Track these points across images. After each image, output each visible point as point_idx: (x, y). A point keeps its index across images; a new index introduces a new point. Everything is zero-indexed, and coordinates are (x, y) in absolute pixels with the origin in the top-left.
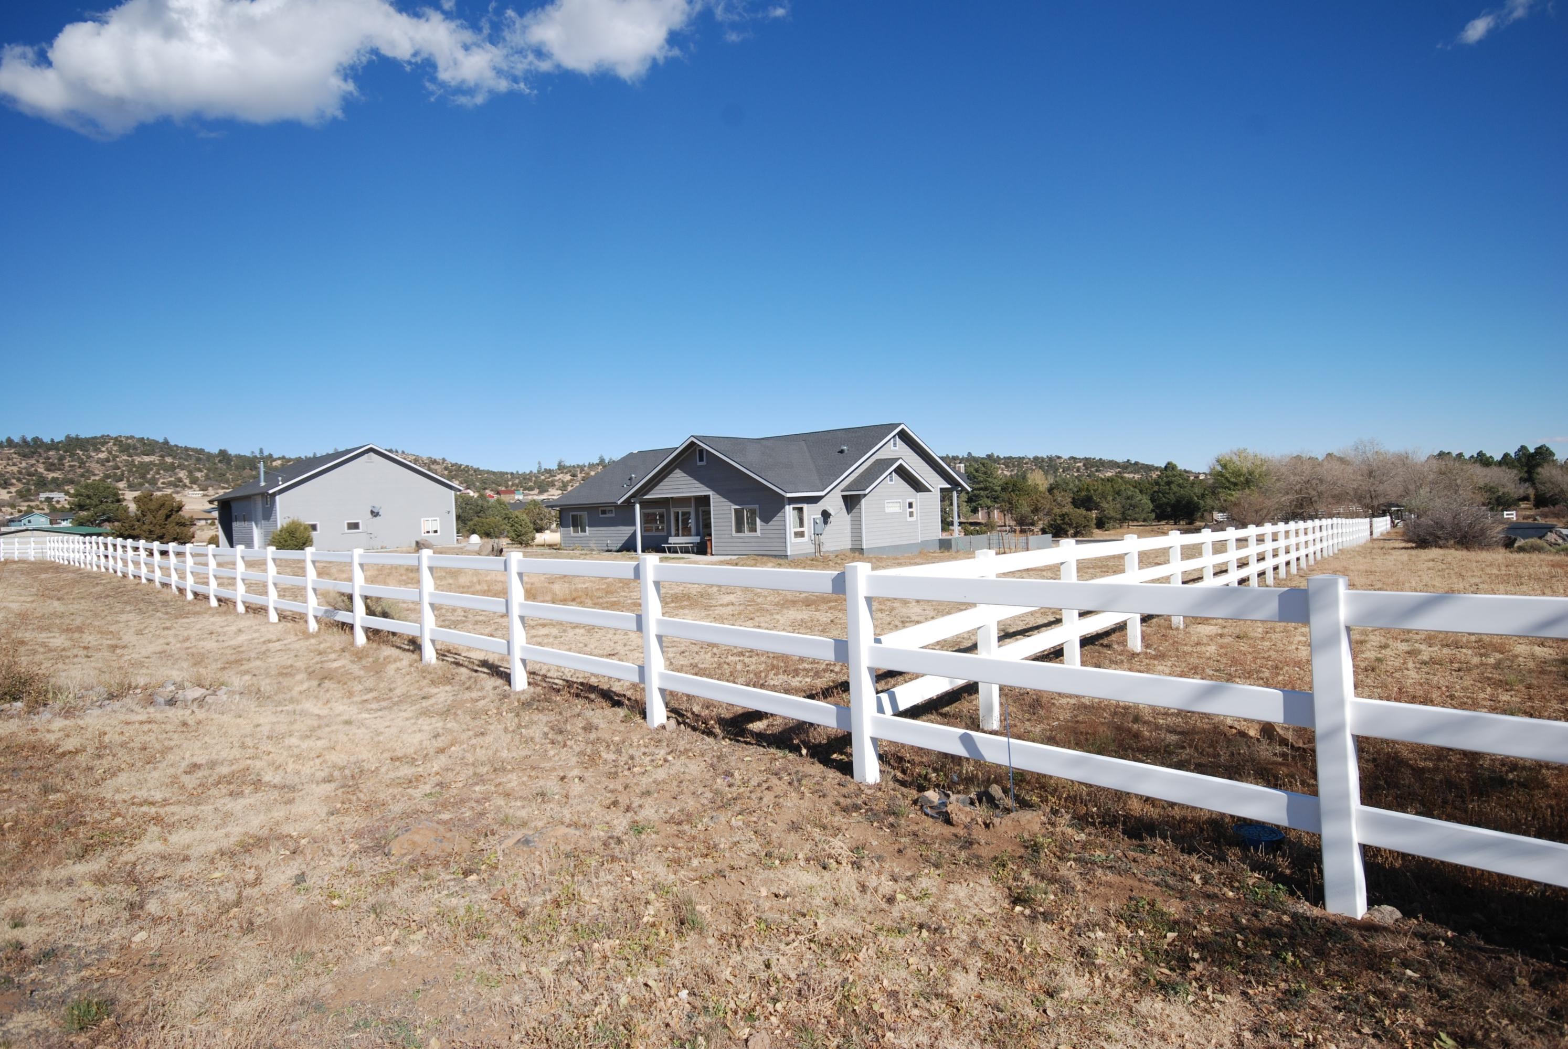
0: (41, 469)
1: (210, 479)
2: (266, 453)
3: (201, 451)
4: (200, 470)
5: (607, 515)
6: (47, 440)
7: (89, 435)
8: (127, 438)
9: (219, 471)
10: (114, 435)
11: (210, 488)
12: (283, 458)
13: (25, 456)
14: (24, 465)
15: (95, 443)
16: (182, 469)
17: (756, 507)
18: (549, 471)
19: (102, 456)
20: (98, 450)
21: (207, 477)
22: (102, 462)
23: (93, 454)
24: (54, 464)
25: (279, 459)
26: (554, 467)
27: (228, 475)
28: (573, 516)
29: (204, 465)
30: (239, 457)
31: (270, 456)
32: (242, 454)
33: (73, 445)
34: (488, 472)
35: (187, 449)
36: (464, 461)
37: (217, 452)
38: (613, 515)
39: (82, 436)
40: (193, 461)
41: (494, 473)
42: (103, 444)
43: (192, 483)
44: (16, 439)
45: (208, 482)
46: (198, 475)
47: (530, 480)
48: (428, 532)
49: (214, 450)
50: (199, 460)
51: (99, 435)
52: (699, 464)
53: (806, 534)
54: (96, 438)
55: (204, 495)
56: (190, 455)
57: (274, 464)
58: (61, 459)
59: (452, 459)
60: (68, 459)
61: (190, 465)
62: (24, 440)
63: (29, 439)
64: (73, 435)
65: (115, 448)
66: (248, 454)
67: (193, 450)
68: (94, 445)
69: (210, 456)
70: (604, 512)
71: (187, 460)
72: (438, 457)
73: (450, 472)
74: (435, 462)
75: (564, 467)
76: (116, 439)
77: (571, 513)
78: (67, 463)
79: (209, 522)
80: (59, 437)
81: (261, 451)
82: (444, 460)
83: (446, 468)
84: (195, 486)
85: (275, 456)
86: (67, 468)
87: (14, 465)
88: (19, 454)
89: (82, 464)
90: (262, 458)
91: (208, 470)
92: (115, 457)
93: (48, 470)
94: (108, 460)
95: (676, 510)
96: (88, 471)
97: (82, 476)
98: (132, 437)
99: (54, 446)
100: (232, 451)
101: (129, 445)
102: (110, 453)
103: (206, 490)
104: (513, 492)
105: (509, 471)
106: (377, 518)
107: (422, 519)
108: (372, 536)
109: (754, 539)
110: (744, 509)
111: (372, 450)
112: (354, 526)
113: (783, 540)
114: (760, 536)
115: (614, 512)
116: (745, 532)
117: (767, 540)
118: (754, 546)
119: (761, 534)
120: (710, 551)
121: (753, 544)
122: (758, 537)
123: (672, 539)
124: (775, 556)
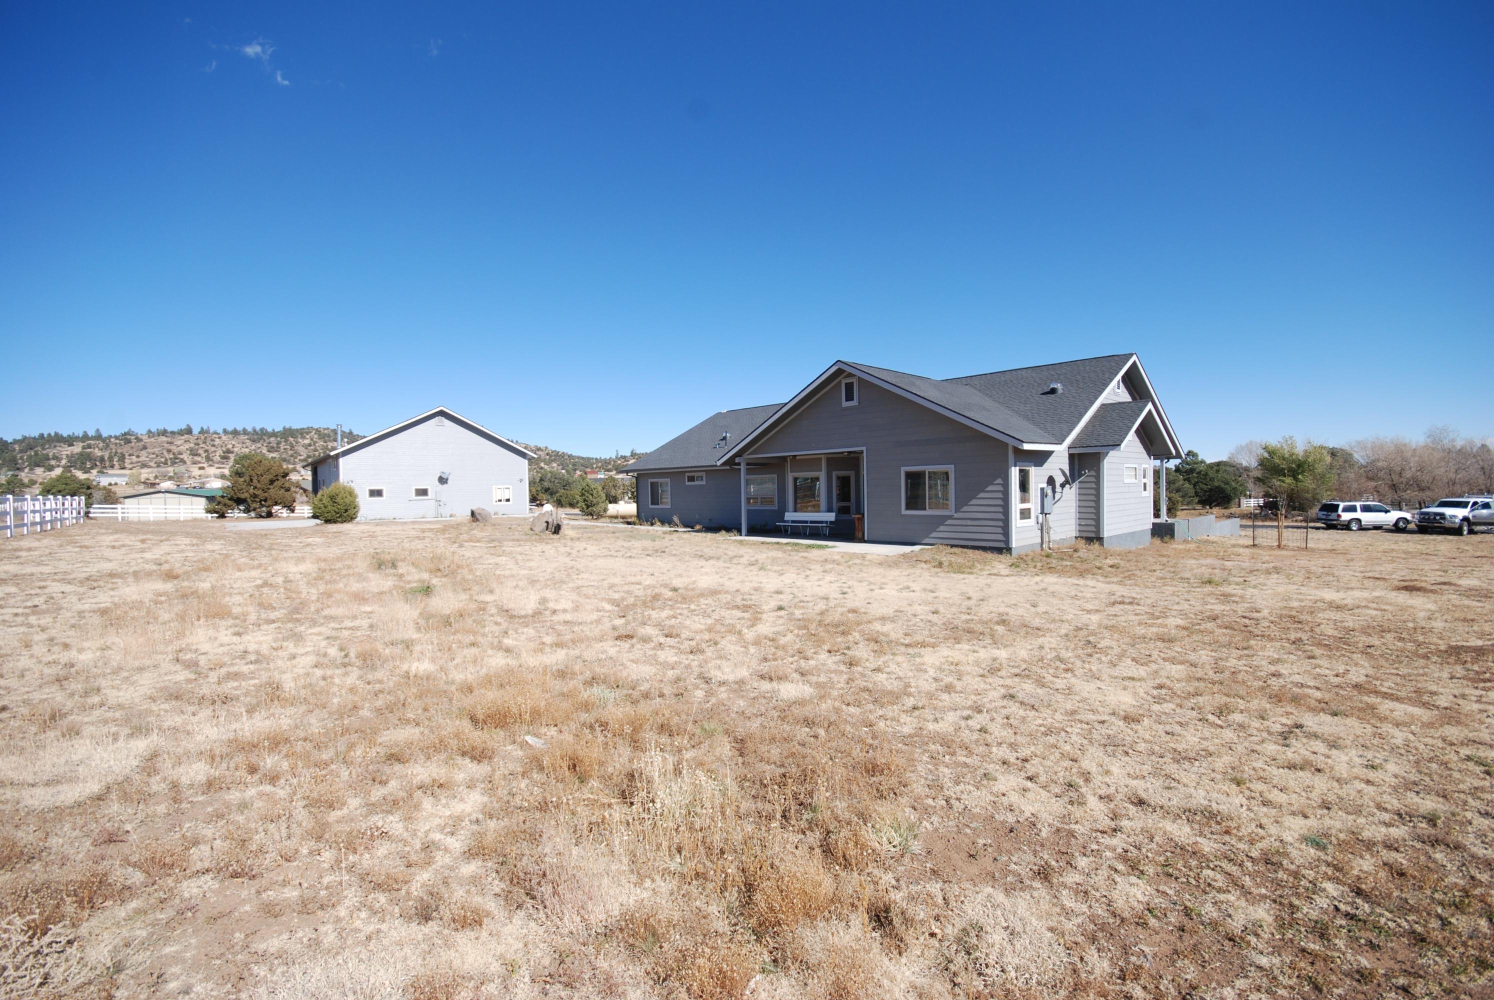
0: (265, 451)
5: (696, 483)
6: (270, 430)
7: (299, 427)
8: (325, 429)
10: (316, 427)
13: (254, 441)
14: (253, 447)
15: (302, 433)
17: (950, 468)
18: (624, 457)
19: (307, 442)
20: (304, 438)
22: (306, 446)
23: (300, 440)
24: (273, 447)
26: (628, 454)
28: (652, 484)
33: (288, 433)
34: (578, 457)
36: (561, 449)
38: (704, 483)
39: (294, 427)
41: (583, 458)
42: (307, 433)
44: (250, 429)
47: (609, 463)
48: (500, 501)
51: (305, 427)
52: (845, 404)
53: (1033, 514)
54: (303, 429)
58: (279, 443)
59: (553, 447)
60: (283, 443)
62: (254, 430)
63: (258, 429)
64: (287, 427)
65: (316, 436)
68: (302, 434)
70: (691, 479)
72: (542, 445)
73: (551, 456)
74: (539, 449)
75: (636, 454)
76: (317, 430)
77: (650, 480)
78: (282, 446)
80: (279, 428)
82: (546, 448)
83: (547, 454)
86: (282, 450)
87: (247, 447)
88: (250, 439)
89: (292, 447)
92: (315, 442)
93: (269, 451)
94: (310, 445)
95: (797, 474)
96: (296, 453)
97: (292, 456)
98: (328, 429)
99: (274, 434)
101: (325, 434)
102: (312, 439)
104: (597, 473)
105: (594, 457)
106: (445, 485)
107: (494, 487)
108: (441, 503)
109: (942, 520)
110: (924, 472)
111: (442, 413)
112: (423, 492)
113: (1001, 524)
114: (956, 516)
115: (704, 478)
116: (925, 509)
117: (970, 522)
118: (943, 531)
119: (956, 512)
120: (860, 535)
121: (942, 528)
122: (951, 517)
123: (790, 516)
124: (985, 549)
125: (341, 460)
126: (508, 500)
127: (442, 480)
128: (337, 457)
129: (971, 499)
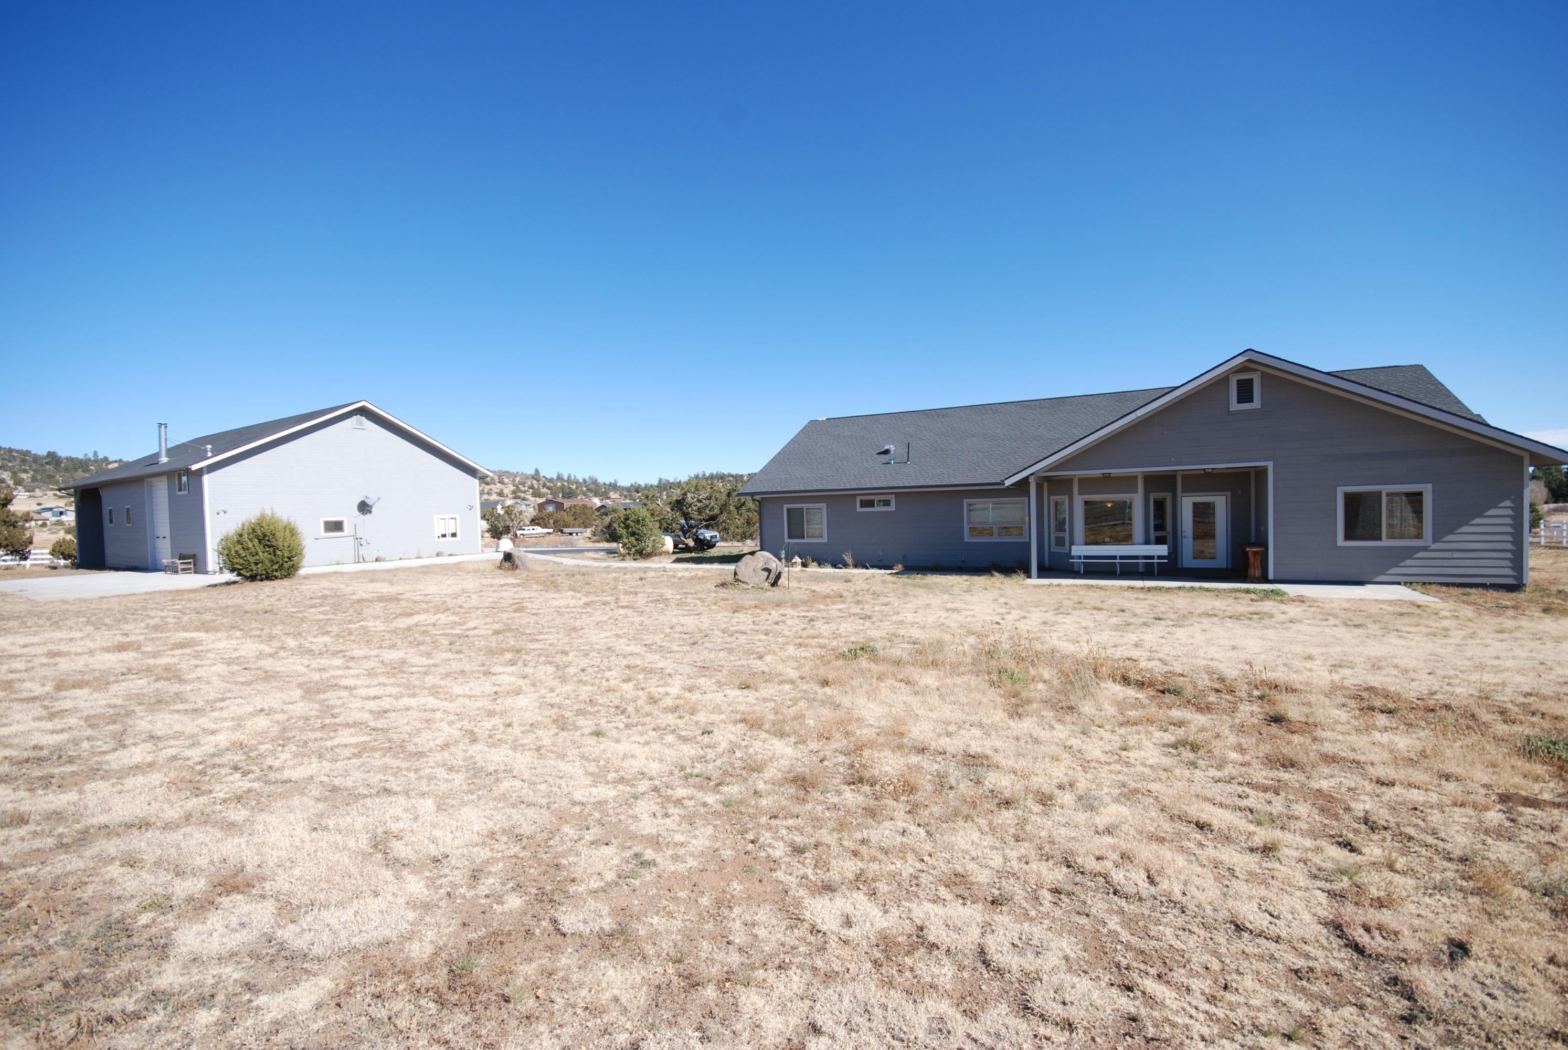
1: (37, 480)
2: (101, 456)
3: (27, 453)
4: (25, 471)
5: (877, 509)
9: (47, 473)
11: (37, 490)
12: (120, 461)
16: (6, 470)
17: (1425, 488)
21: (34, 479)
25: (115, 462)
27: (57, 477)
29: (31, 466)
30: (70, 459)
31: (106, 459)
32: (74, 456)
35: (10, 450)
37: (45, 454)
38: (892, 508)
40: (18, 462)
43: (16, 484)
45: (36, 484)
46: (24, 476)
48: (444, 536)
49: (42, 451)
50: (23, 461)
52: (1237, 407)
55: (30, 497)
56: (14, 457)
57: (110, 467)
61: (14, 466)
66: (81, 456)
67: (17, 451)
69: (36, 459)
70: (870, 504)
71: (10, 461)
77: (786, 507)
79: (40, 523)
81: (95, 454)
84: (20, 488)
85: (111, 459)
90: (96, 461)
91: (35, 471)
100: (63, 453)
103: (33, 491)
106: (368, 515)
107: (436, 517)
108: (363, 542)
109: (1410, 553)
110: (1379, 494)
111: (363, 412)
112: (335, 526)
113: (1509, 555)
114: (1433, 547)
115: (893, 502)
116: (1380, 539)
117: (1456, 555)
118: (1410, 566)
119: (1434, 542)
120: (1258, 573)
121: (1409, 562)
122: (1425, 549)
123: (1080, 550)
124: (1484, 586)
125: (206, 478)
126: (454, 535)
127: (364, 508)
128: (200, 472)
129: (1460, 526)
